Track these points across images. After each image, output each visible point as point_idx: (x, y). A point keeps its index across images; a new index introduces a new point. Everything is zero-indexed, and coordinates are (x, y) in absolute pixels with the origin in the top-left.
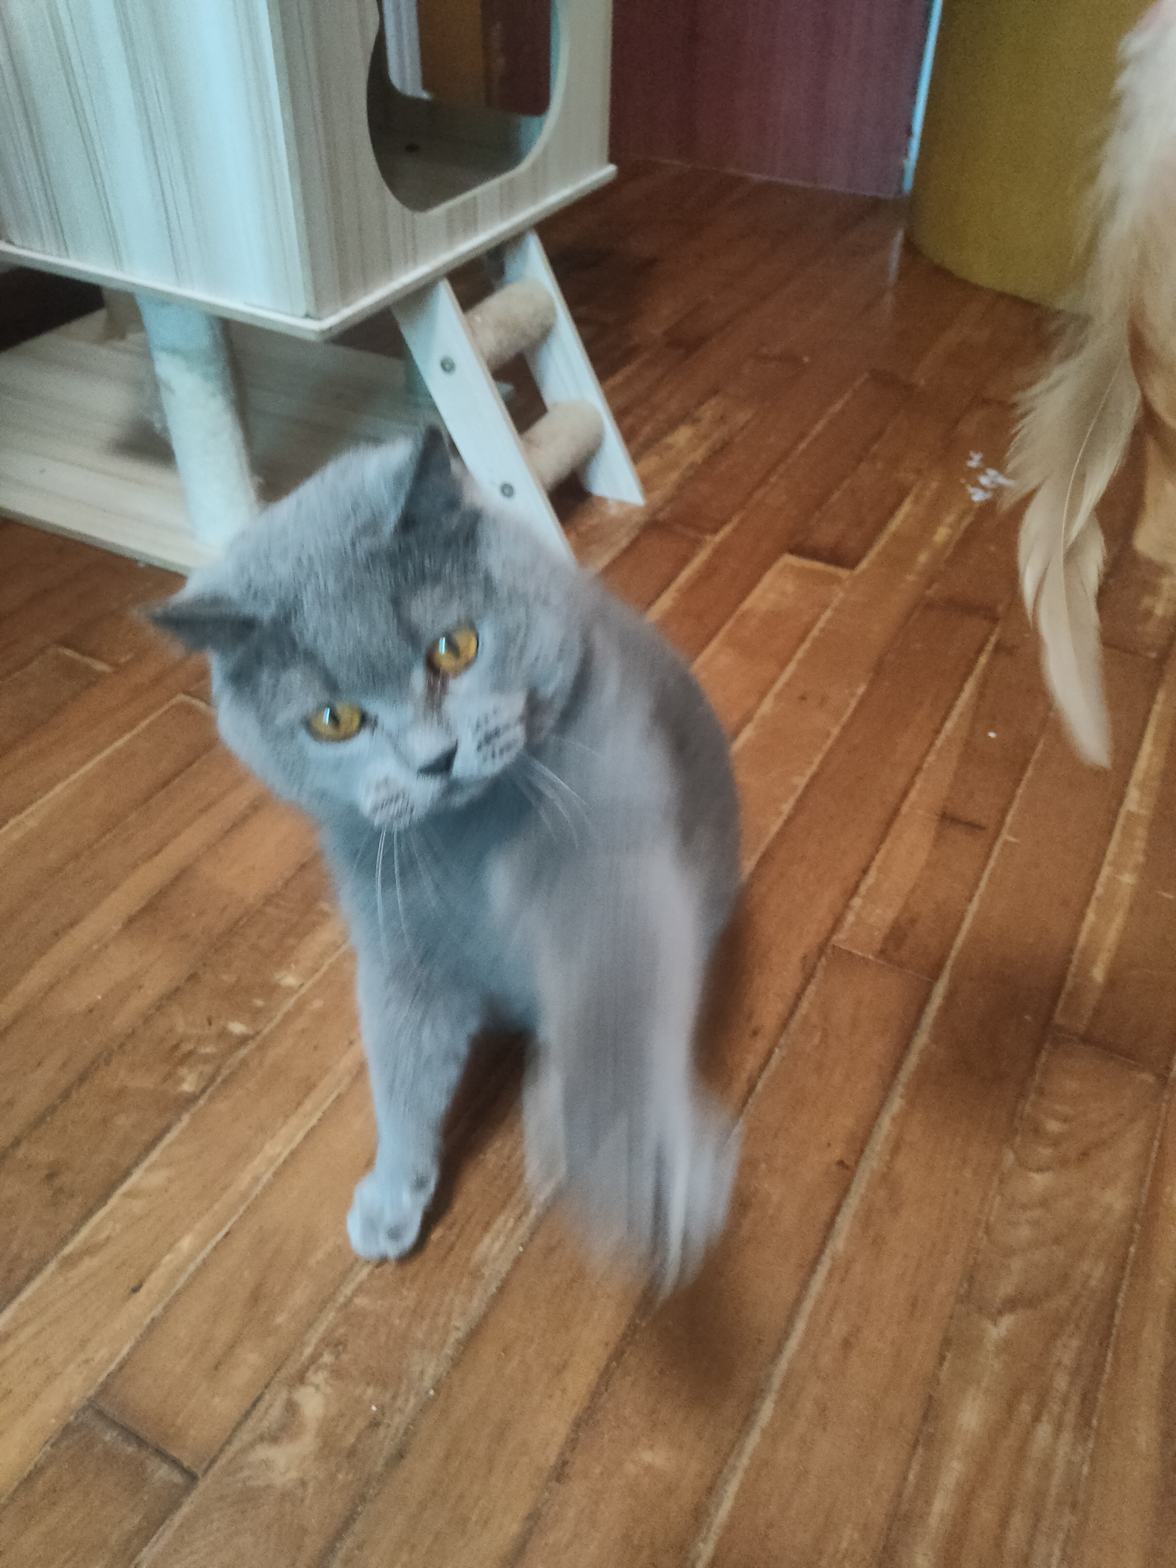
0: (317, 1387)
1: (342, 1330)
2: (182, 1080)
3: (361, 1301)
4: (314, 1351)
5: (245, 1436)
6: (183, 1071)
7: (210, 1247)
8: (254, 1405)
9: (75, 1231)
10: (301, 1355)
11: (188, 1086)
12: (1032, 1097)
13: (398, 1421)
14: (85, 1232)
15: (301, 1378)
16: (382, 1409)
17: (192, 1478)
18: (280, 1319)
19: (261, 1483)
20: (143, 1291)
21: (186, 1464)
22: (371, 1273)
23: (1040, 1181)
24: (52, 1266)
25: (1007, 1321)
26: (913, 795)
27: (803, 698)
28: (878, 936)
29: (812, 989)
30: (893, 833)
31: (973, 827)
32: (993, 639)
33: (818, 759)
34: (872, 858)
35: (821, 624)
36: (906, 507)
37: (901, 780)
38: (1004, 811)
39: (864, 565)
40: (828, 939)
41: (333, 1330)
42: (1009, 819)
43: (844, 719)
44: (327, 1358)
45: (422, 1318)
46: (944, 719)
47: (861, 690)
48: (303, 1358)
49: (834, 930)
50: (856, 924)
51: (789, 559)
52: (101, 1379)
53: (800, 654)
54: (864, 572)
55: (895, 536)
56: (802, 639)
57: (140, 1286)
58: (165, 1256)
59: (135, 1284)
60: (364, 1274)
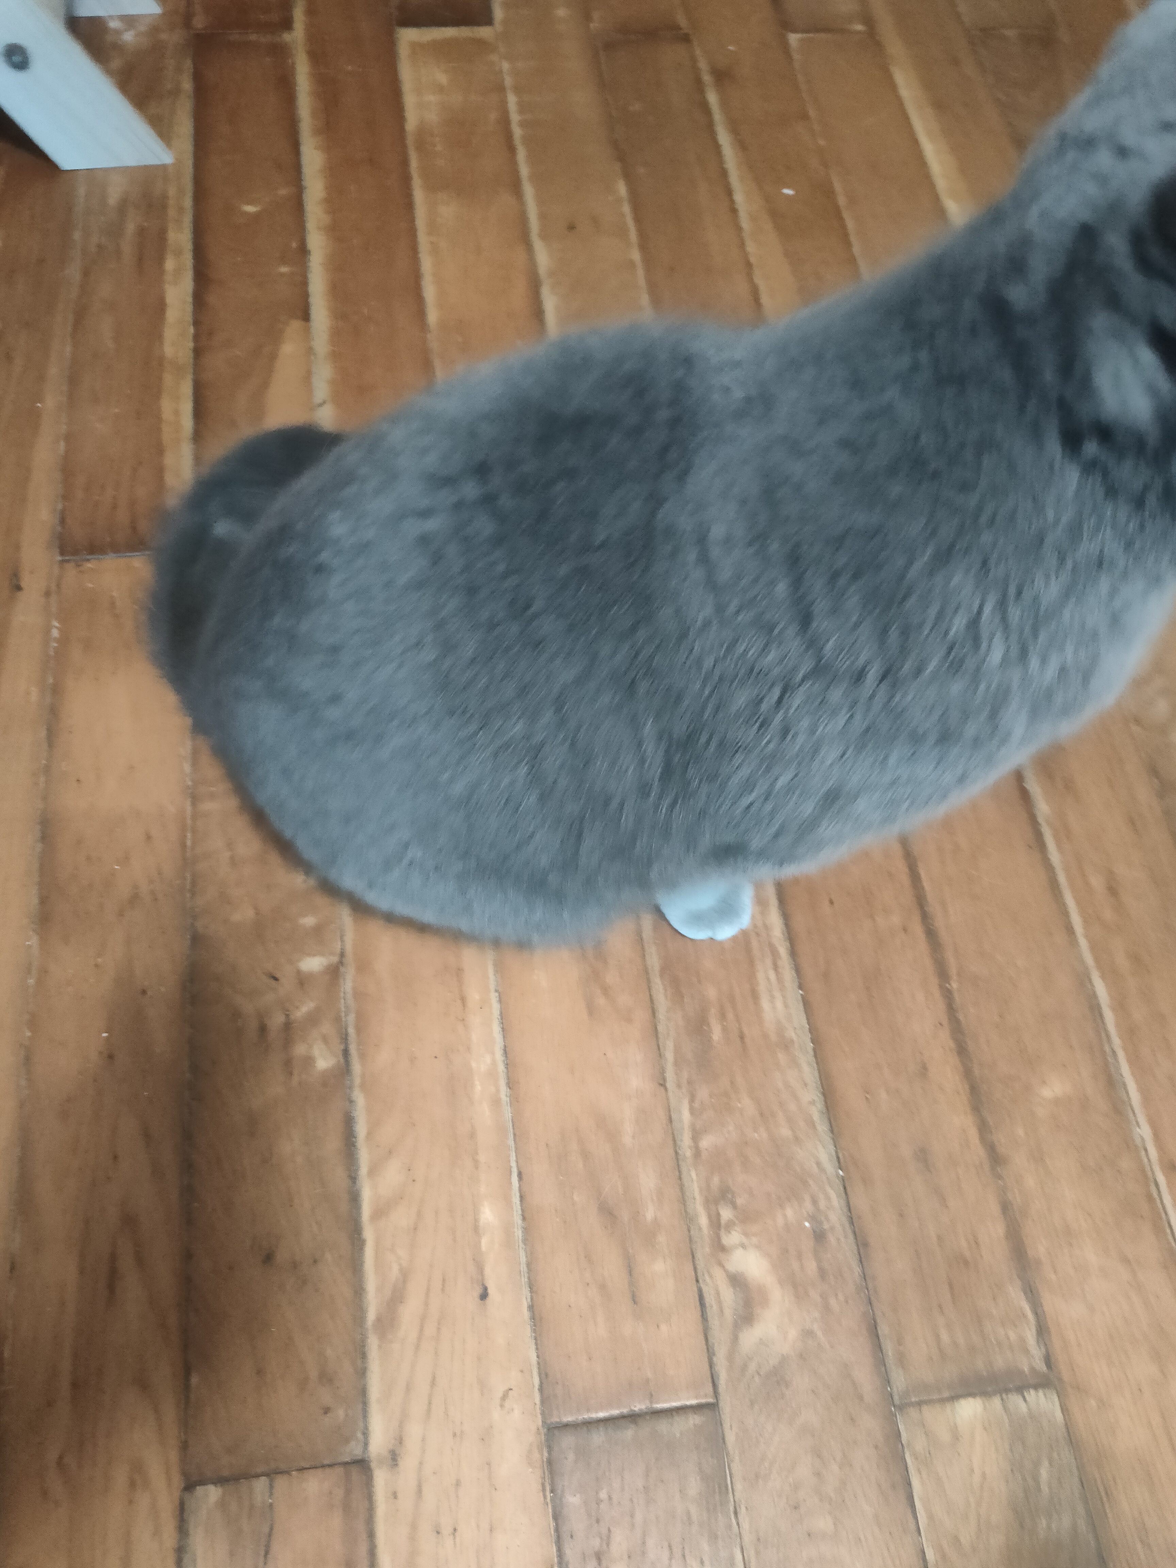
0: (743, 1246)
1: (716, 1181)
2: (309, 1061)
3: (707, 1142)
4: (710, 1217)
5: (722, 1338)
6: (300, 1049)
7: (516, 1201)
8: (702, 1304)
10: (700, 1229)
11: (324, 1063)
13: (835, 1217)
14: (371, 1289)
15: (720, 1249)
16: (813, 1218)
17: (711, 1408)
19: (773, 1361)
20: (491, 1291)
21: (693, 1403)
22: (692, 1111)
24: (373, 1341)
27: (572, 228)
32: (703, 65)
37: (743, 289)
39: (499, 13)
41: (708, 1186)
44: (726, 1214)
45: (773, 1115)
46: (729, 192)
47: (622, 189)
48: (705, 1231)
51: (408, 36)
52: (537, 1399)
54: (507, 23)
57: (485, 1289)
58: (480, 1242)
59: (478, 1291)
60: (686, 1115)
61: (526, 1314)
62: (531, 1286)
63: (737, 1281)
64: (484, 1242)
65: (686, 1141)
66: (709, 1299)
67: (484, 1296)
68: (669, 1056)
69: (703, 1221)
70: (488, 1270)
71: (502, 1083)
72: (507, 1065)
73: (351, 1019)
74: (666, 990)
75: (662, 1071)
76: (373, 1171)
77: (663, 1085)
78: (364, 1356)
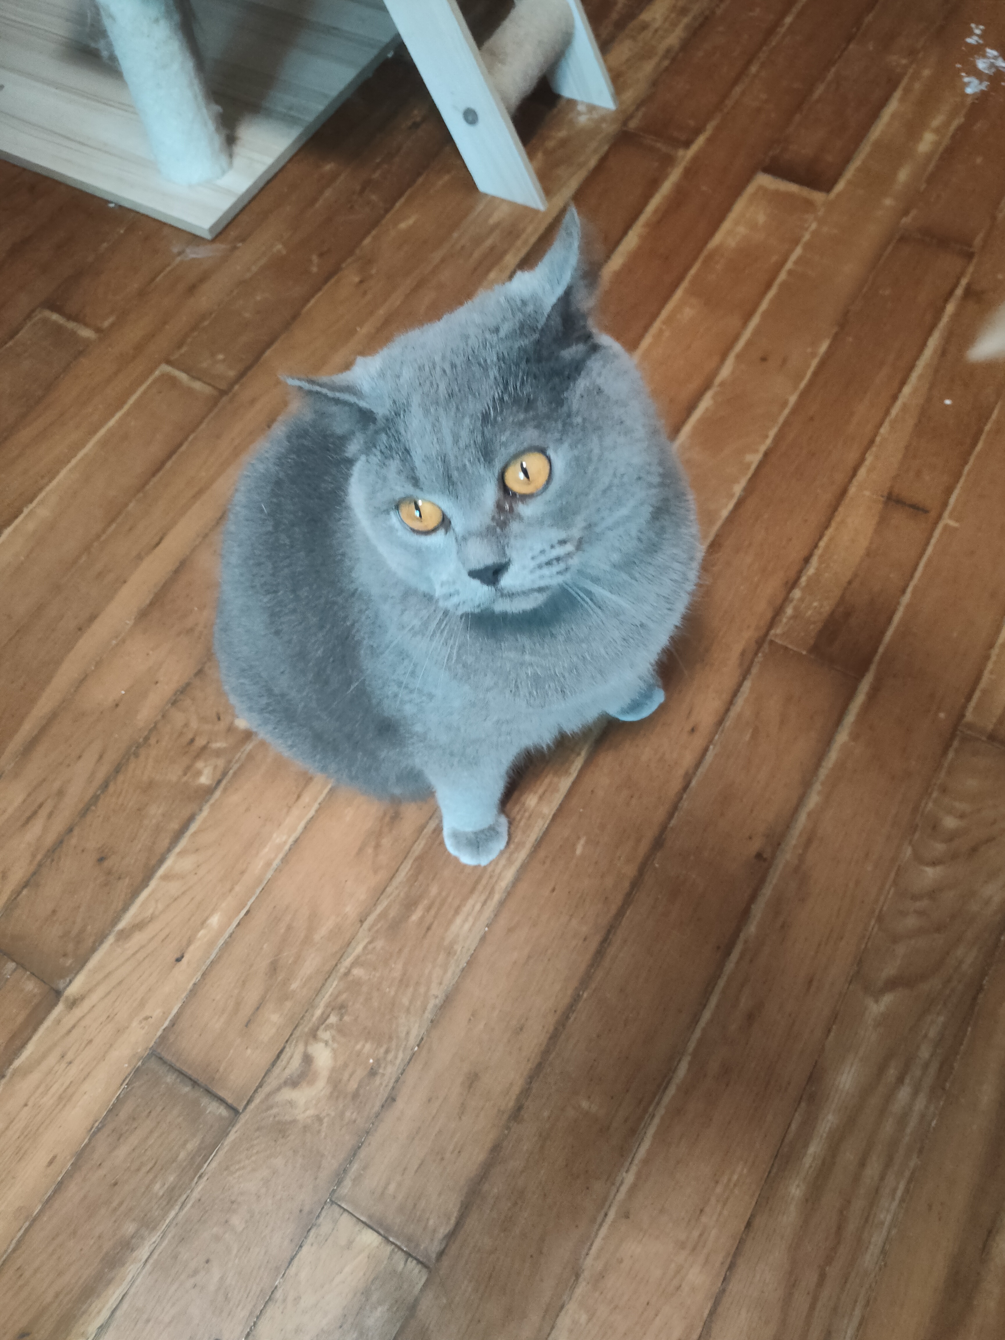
0: (326, 1043)
1: (344, 996)
2: (199, 773)
3: (358, 972)
4: (323, 1013)
5: (273, 1082)
6: (200, 765)
7: (235, 924)
8: (278, 1056)
9: (125, 909)
10: (313, 1016)
11: (205, 780)
12: (935, 795)
13: (390, 1072)
14: (133, 910)
15: (313, 1035)
16: (378, 1061)
17: (235, 1112)
18: (294, 986)
19: (288, 1118)
20: (184, 960)
21: (230, 1101)
22: (365, 948)
23: (931, 873)
24: (111, 939)
25: (888, 999)
26: (862, 472)
27: (764, 359)
28: (814, 629)
29: (747, 684)
30: (838, 518)
31: (917, 509)
32: (964, 282)
33: (772, 433)
34: (816, 546)
35: (789, 265)
36: (893, 106)
37: (852, 456)
38: (949, 491)
39: (840, 186)
40: (767, 634)
41: (337, 996)
42: (952, 500)
43: (803, 385)
44: (333, 1019)
45: (407, 986)
46: (903, 383)
47: (823, 347)
48: (314, 1019)
49: (772, 623)
50: (794, 617)
51: (764, 180)
52: (159, 1033)
53: (764, 305)
54: (839, 195)
55: (877, 145)
56: (768, 286)
57: (182, 957)
58: (199, 931)
59: (178, 955)
60: (359, 949)
61: (190, 986)
62: (204, 975)
63: (307, 1059)
64: (202, 933)
65: (347, 962)
66: (285, 1057)
67: (178, 960)
68: (379, 909)
69: (318, 1012)
70: (192, 948)
71: (281, 856)
72: (290, 849)
73: (235, 767)
74: (410, 870)
75: (368, 915)
76: (182, 854)
77: (362, 922)
78: (101, 942)
